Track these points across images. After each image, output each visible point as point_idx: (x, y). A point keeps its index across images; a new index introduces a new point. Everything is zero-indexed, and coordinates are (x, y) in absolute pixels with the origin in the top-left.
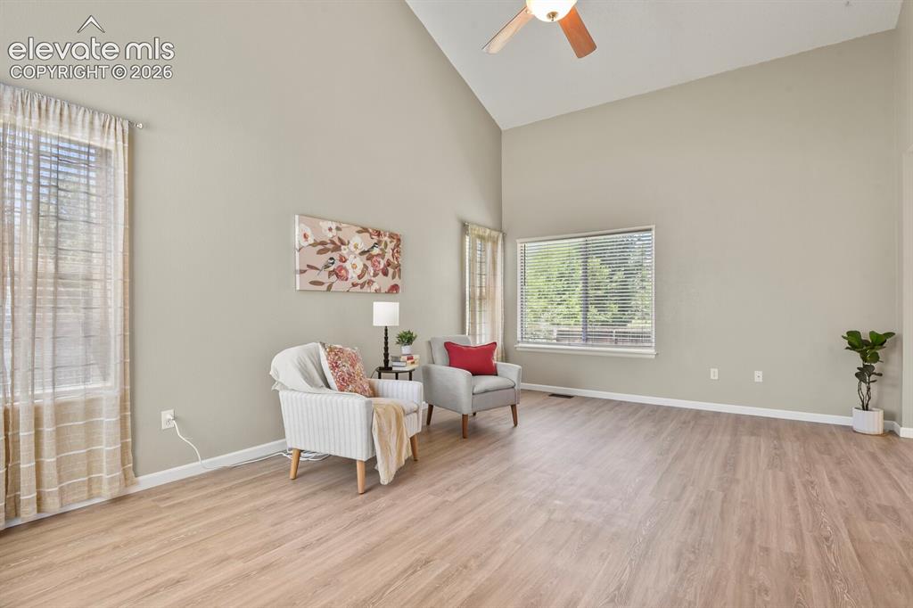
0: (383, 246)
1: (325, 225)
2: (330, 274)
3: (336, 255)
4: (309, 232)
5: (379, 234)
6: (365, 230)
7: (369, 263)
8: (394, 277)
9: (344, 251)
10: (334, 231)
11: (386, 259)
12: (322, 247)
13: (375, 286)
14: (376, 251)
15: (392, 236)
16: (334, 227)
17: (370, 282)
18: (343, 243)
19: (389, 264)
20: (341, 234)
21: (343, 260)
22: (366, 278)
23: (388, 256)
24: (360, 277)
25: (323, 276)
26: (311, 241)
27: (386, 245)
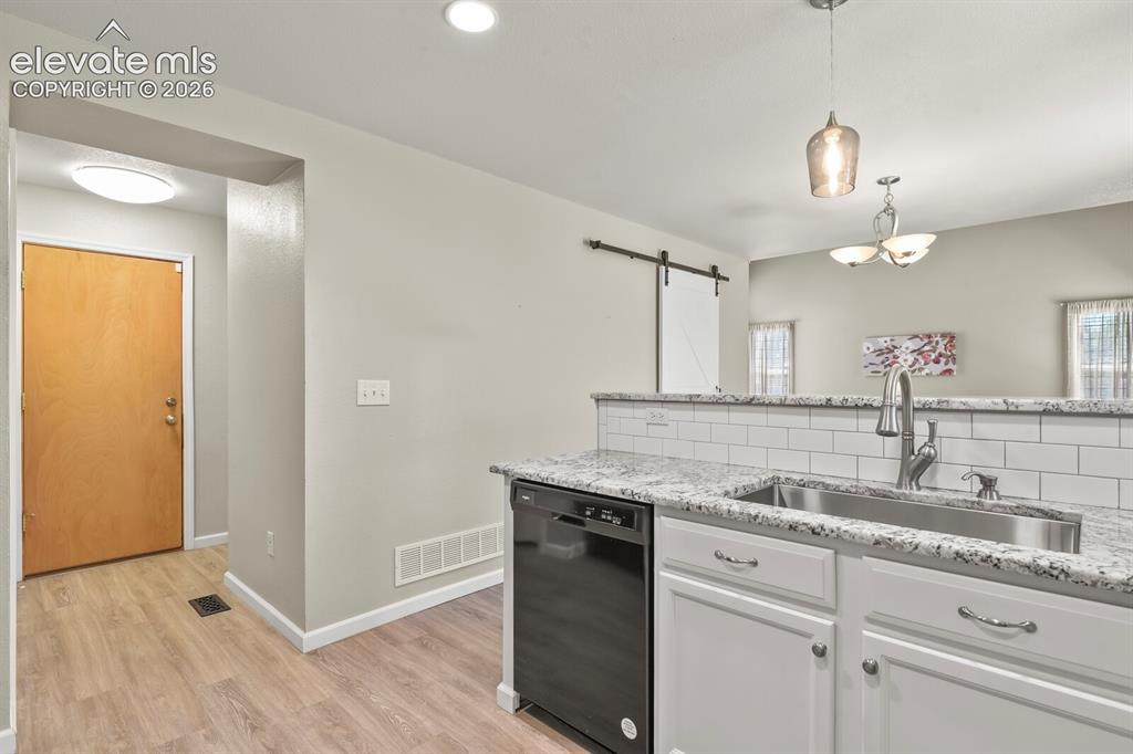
0: (934, 344)
1: (881, 340)
2: (886, 366)
3: (890, 356)
4: (870, 346)
5: (929, 337)
6: (916, 336)
7: (920, 357)
8: (946, 364)
9: (897, 352)
10: (889, 343)
11: (937, 353)
12: (880, 352)
13: (927, 371)
14: (926, 348)
15: (943, 336)
16: (888, 339)
17: (921, 369)
18: (896, 348)
19: (940, 355)
20: (893, 343)
21: (896, 357)
22: (917, 366)
23: (941, 348)
24: (910, 366)
25: (881, 368)
26: (871, 350)
27: (937, 343)
